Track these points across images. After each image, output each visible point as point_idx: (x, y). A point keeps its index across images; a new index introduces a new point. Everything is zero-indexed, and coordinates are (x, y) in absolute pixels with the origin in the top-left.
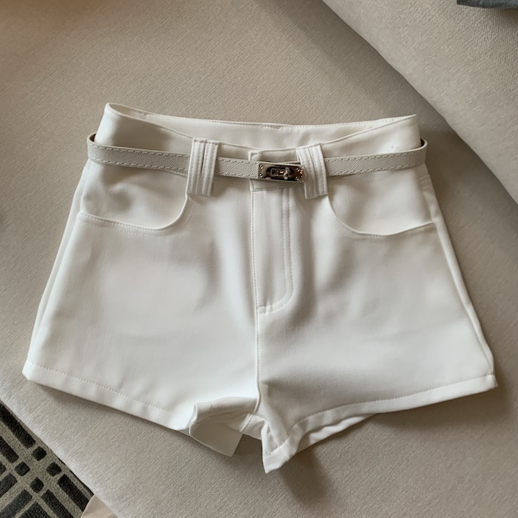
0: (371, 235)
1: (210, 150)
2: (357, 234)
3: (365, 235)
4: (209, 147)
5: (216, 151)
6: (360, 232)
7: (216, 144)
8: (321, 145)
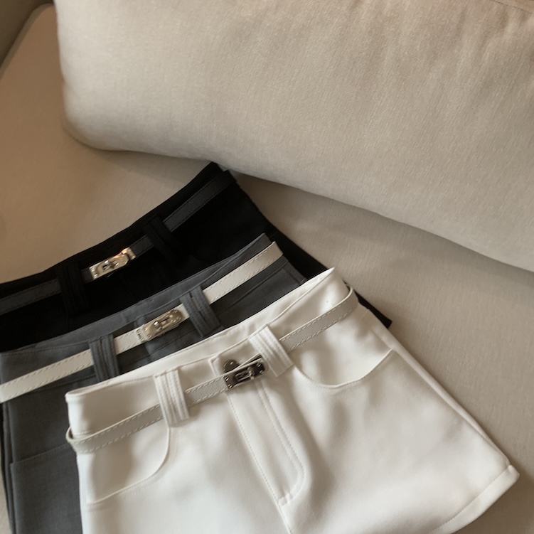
1: (172, 377)
4: (170, 375)
5: (177, 376)
7: (175, 370)
8: (268, 325)
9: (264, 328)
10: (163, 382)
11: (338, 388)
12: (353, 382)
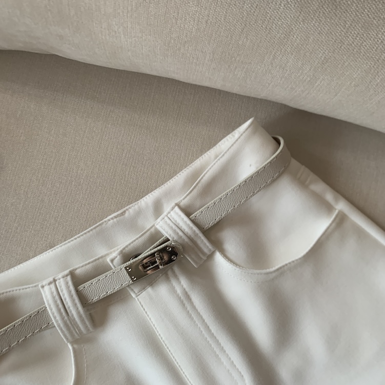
0: (286, 265)
1: (64, 287)
2: (271, 273)
3: (281, 268)
4: (61, 283)
5: (70, 283)
6: (274, 269)
7: (67, 276)
8: (178, 205)
9: (173, 208)
10: (52, 293)
11: (275, 271)
12: (293, 262)
